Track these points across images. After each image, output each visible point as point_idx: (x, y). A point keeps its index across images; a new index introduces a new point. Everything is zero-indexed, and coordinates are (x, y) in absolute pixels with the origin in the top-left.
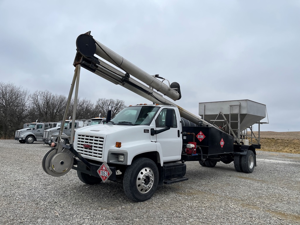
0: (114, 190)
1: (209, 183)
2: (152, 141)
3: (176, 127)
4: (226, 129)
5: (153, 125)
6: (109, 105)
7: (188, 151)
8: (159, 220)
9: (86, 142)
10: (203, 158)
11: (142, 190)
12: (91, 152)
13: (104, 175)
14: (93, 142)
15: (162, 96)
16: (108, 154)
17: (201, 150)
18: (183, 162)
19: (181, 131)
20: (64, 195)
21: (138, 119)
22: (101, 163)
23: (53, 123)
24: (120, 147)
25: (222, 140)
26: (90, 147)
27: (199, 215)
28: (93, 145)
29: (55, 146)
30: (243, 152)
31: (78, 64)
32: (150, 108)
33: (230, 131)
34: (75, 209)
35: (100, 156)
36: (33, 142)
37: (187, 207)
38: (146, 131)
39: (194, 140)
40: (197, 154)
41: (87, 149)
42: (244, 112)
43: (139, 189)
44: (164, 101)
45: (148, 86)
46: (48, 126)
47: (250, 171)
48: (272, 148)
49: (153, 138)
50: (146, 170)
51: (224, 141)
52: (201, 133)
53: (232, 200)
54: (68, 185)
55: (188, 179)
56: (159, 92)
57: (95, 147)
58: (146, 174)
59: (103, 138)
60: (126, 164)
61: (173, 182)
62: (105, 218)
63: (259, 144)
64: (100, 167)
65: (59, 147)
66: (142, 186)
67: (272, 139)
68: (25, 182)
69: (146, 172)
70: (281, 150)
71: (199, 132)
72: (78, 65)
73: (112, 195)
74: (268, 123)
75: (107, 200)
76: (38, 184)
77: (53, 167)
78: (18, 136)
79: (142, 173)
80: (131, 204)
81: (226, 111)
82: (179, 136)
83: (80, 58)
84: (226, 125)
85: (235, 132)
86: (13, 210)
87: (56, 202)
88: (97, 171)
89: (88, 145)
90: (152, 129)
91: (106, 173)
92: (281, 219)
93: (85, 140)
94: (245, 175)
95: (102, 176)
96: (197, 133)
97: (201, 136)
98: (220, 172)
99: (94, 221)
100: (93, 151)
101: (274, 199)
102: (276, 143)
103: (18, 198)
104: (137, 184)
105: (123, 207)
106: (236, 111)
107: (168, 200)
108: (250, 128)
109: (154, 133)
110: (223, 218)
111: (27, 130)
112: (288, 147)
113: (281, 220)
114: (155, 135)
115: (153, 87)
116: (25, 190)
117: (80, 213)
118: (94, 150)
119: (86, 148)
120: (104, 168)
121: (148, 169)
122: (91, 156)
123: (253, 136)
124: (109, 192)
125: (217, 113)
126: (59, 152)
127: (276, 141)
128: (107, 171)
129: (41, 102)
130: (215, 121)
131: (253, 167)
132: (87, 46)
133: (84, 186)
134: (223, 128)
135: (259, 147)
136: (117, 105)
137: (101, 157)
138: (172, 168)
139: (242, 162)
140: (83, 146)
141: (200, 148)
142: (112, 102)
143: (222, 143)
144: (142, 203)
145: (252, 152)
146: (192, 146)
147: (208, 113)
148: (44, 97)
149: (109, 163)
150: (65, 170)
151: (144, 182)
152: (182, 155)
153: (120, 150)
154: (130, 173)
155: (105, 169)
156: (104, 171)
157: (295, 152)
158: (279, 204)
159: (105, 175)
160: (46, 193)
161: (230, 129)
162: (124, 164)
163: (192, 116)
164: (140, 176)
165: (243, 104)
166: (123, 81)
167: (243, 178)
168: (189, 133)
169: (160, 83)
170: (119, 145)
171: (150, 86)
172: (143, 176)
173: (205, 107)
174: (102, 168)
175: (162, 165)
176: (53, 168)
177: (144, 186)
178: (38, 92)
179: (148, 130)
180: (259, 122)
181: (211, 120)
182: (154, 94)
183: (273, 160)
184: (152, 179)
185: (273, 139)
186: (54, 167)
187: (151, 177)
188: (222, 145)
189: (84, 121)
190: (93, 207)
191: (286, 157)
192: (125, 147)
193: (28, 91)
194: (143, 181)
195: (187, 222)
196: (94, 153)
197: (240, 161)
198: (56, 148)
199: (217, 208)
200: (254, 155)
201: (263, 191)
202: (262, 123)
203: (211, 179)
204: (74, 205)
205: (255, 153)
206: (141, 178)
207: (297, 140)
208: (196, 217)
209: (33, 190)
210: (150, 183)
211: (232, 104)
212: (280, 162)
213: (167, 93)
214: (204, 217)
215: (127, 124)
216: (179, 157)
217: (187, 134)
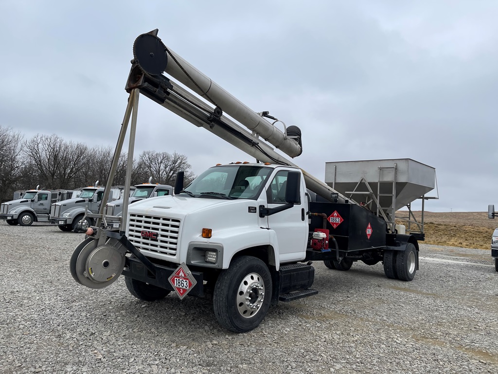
0: (192, 312)
1: (349, 299)
2: (261, 228)
3: (299, 202)
4: (370, 208)
5: (262, 200)
6: (161, 162)
7: (315, 244)
8: (282, 368)
9: (145, 227)
10: (340, 257)
11: (245, 312)
12: (156, 246)
13: (181, 286)
14: (160, 227)
15: (273, 149)
16: (188, 249)
17: (336, 243)
18: (309, 264)
19: (306, 210)
20: (104, 318)
21: (233, 188)
22: (175, 265)
23: (66, 191)
24: (210, 238)
25: (369, 226)
26: (154, 237)
27: (348, 357)
28: (160, 232)
29: (93, 234)
30: (399, 246)
31: (134, 88)
32: (253, 171)
33: (378, 210)
34: (130, 346)
35: (173, 252)
36: (32, 223)
37: (325, 341)
38: (251, 210)
39: (326, 226)
40: (329, 250)
41: (148, 239)
42: (402, 179)
43: (241, 310)
44: (276, 157)
45: (251, 132)
46: (58, 196)
47: (410, 277)
48: (431, 238)
49: (263, 222)
50: (252, 278)
51: (372, 228)
52: (335, 214)
53: (396, 330)
54: (109, 302)
55: (317, 293)
56: (267, 143)
57: (162, 236)
58: (252, 284)
59: (179, 221)
60: (220, 267)
61: (295, 298)
62: (186, 363)
63: (422, 232)
64: (175, 272)
65: (102, 235)
66: (246, 306)
67: (430, 223)
68: (30, 296)
69: (253, 281)
70: (445, 242)
71: (333, 212)
72: (136, 90)
73: (190, 320)
74: (438, 199)
75: (184, 330)
76: (55, 299)
77: (90, 271)
78: (5, 212)
79: (246, 283)
80: (227, 336)
81: (372, 177)
82: (303, 219)
83: (139, 78)
84: (371, 200)
85: (385, 211)
86: (17, 348)
87: (92, 334)
88: (169, 279)
89: (149, 232)
90: (261, 206)
91: (185, 283)
92: (485, 362)
93: (143, 224)
94: (401, 284)
95: (177, 288)
96: (330, 214)
97: (336, 219)
98: (360, 279)
99: (168, 368)
100: (159, 243)
101: (462, 326)
102: (436, 230)
103: (23, 326)
104: (238, 302)
105: (215, 342)
106: (389, 178)
107: (289, 330)
108: (408, 206)
109: (264, 212)
110: (390, 363)
111: (21, 202)
112: (456, 237)
113: (486, 364)
114: (266, 217)
115: (259, 134)
116: (32, 310)
117: (139, 353)
118: (162, 241)
119: (146, 237)
120: (181, 274)
121: (255, 276)
122: (156, 251)
123: (412, 219)
124: (183, 314)
125: (357, 180)
126: (101, 245)
127: (436, 227)
128: (187, 279)
129: (44, 155)
130: (353, 194)
131: (415, 271)
132: (151, 55)
133: (137, 303)
134: (366, 205)
135: (421, 237)
136: (175, 162)
137: (175, 255)
138: (293, 273)
139: (397, 262)
140: (139, 234)
141: (334, 239)
142: (166, 157)
143: (369, 231)
144: (245, 334)
145: (413, 246)
146: (322, 235)
147: (341, 180)
148: (49, 145)
149: (190, 264)
150: (112, 276)
151: (250, 298)
152: (307, 252)
153: (210, 243)
154: (226, 283)
155: (183, 276)
156: (181, 280)
157: (467, 245)
158: (473, 336)
159: (184, 287)
160: (71, 316)
161: (378, 207)
162: (217, 267)
163: (320, 185)
164: (244, 288)
165: (402, 166)
166: (211, 121)
167: (401, 289)
168: (317, 214)
169: (271, 127)
170: (207, 233)
171: (253, 131)
172: (248, 289)
173: (336, 170)
174: (178, 274)
175: (277, 269)
176: (90, 273)
177: (248, 305)
178: (39, 137)
179: (256, 208)
180: (423, 196)
181: (346, 192)
182: (260, 145)
183: (438, 258)
184: (262, 292)
185: (432, 223)
186: (92, 272)
187: (260, 289)
188: (369, 235)
189: (121, 189)
190: (161, 343)
191: (456, 254)
192: (219, 236)
193: (22, 135)
194: (248, 297)
195: (332, 370)
196: (162, 247)
197: (394, 261)
198: (96, 237)
199: (375, 343)
200: (416, 251)
201: (441, 312)
202: (427, 198)
203: (351, 292)
204: (127, 339)
205: (417, 248)
206: (245, 292)
207: (469, 225)
208: (344, 361)
209: (48, 310)
210: (259, 299)
211: (382, 166)
212: (450, 261)
213: (280, 144)
214: (358, 360)
215: (217, 196)
216: (303, 255)
217: (313, 215)
